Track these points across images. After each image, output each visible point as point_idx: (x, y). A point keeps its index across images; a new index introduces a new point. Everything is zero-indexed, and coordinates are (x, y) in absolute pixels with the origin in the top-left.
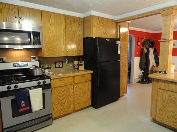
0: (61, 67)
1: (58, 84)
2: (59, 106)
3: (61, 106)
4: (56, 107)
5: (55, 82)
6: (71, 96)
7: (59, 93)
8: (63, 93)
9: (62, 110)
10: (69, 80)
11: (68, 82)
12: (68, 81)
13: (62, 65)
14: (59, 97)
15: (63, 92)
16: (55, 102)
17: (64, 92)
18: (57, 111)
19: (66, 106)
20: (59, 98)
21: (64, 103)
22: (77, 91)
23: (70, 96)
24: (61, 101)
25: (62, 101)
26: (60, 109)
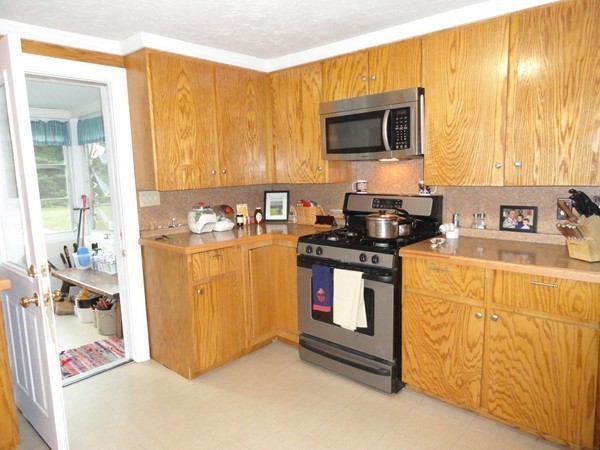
0: (525, 227)
1: (427, 281)
2: (424, 356)
3: (432, 361)
4: (415, 355)
5: (417, 271)
6: (475, 345)
7: (425, 312)
8: (440, 320)
9: (435, 378)
10: (467, 281)
11: (463, 286)
12: (463, 281)
13: (531, 223)
14: (424, 326)
15: (441, 314)
16: (410, 334)
17: (446, 318)
18: (417, 367)
19: (451, 373)
20: (428, 330)
21: (444, 357)
22: (505, 337)
23: (471, 344)
24: (434, 342)
25: (437, 346)
26: (426, 369)
